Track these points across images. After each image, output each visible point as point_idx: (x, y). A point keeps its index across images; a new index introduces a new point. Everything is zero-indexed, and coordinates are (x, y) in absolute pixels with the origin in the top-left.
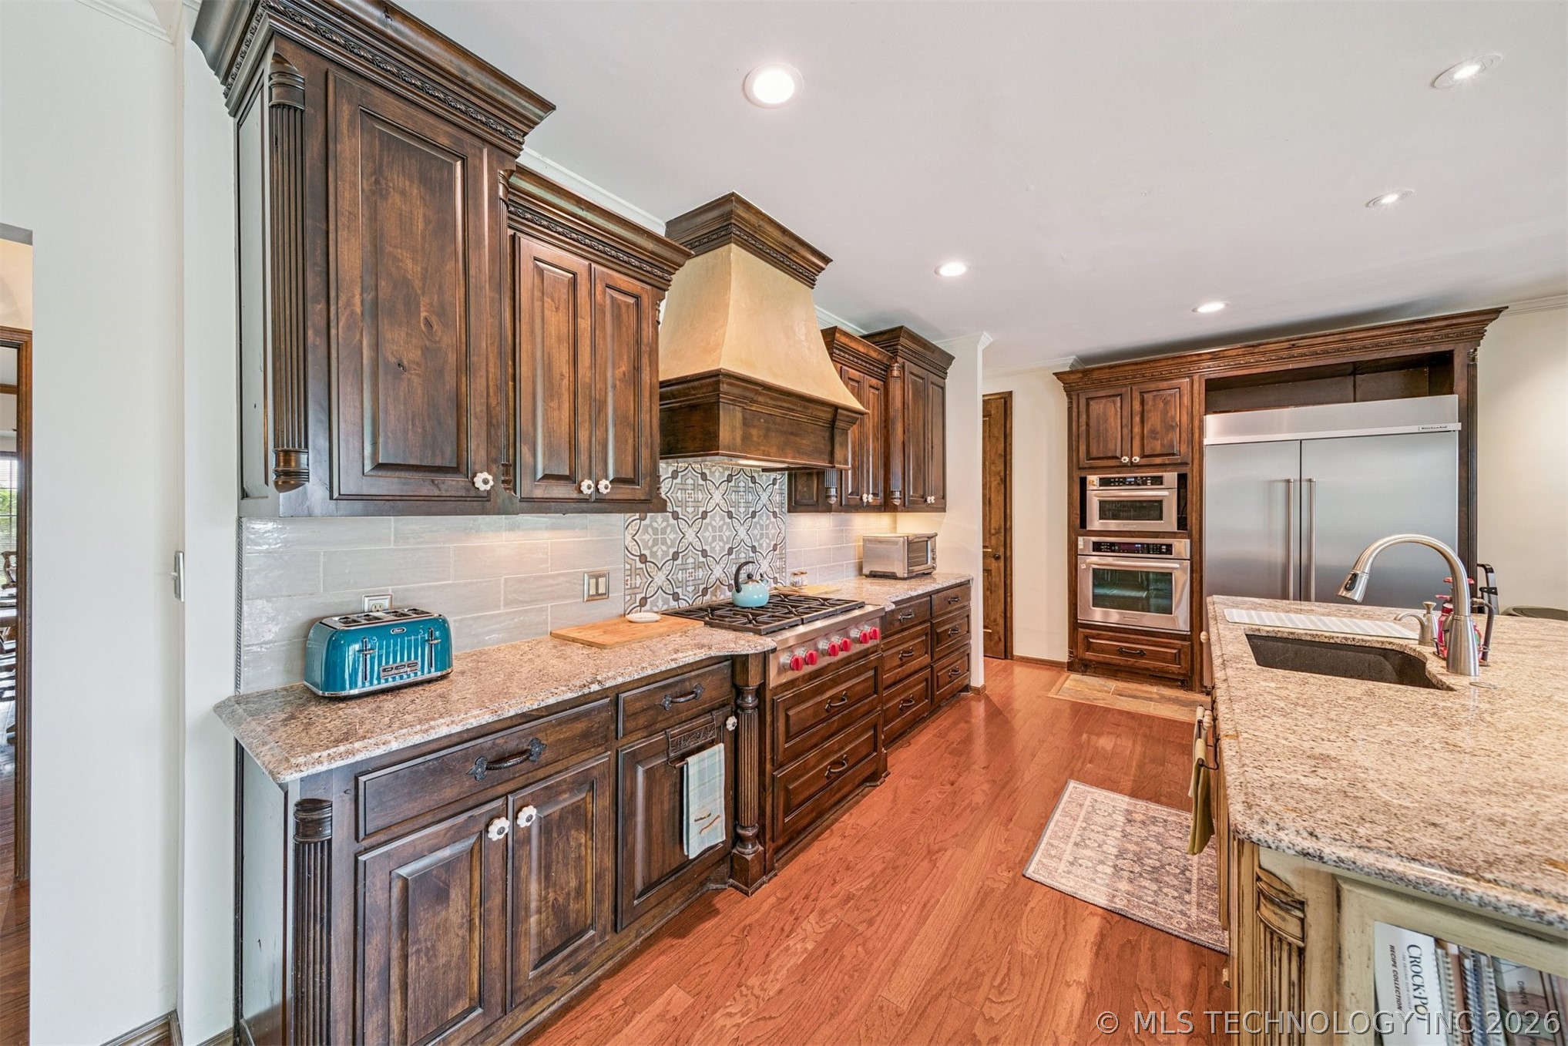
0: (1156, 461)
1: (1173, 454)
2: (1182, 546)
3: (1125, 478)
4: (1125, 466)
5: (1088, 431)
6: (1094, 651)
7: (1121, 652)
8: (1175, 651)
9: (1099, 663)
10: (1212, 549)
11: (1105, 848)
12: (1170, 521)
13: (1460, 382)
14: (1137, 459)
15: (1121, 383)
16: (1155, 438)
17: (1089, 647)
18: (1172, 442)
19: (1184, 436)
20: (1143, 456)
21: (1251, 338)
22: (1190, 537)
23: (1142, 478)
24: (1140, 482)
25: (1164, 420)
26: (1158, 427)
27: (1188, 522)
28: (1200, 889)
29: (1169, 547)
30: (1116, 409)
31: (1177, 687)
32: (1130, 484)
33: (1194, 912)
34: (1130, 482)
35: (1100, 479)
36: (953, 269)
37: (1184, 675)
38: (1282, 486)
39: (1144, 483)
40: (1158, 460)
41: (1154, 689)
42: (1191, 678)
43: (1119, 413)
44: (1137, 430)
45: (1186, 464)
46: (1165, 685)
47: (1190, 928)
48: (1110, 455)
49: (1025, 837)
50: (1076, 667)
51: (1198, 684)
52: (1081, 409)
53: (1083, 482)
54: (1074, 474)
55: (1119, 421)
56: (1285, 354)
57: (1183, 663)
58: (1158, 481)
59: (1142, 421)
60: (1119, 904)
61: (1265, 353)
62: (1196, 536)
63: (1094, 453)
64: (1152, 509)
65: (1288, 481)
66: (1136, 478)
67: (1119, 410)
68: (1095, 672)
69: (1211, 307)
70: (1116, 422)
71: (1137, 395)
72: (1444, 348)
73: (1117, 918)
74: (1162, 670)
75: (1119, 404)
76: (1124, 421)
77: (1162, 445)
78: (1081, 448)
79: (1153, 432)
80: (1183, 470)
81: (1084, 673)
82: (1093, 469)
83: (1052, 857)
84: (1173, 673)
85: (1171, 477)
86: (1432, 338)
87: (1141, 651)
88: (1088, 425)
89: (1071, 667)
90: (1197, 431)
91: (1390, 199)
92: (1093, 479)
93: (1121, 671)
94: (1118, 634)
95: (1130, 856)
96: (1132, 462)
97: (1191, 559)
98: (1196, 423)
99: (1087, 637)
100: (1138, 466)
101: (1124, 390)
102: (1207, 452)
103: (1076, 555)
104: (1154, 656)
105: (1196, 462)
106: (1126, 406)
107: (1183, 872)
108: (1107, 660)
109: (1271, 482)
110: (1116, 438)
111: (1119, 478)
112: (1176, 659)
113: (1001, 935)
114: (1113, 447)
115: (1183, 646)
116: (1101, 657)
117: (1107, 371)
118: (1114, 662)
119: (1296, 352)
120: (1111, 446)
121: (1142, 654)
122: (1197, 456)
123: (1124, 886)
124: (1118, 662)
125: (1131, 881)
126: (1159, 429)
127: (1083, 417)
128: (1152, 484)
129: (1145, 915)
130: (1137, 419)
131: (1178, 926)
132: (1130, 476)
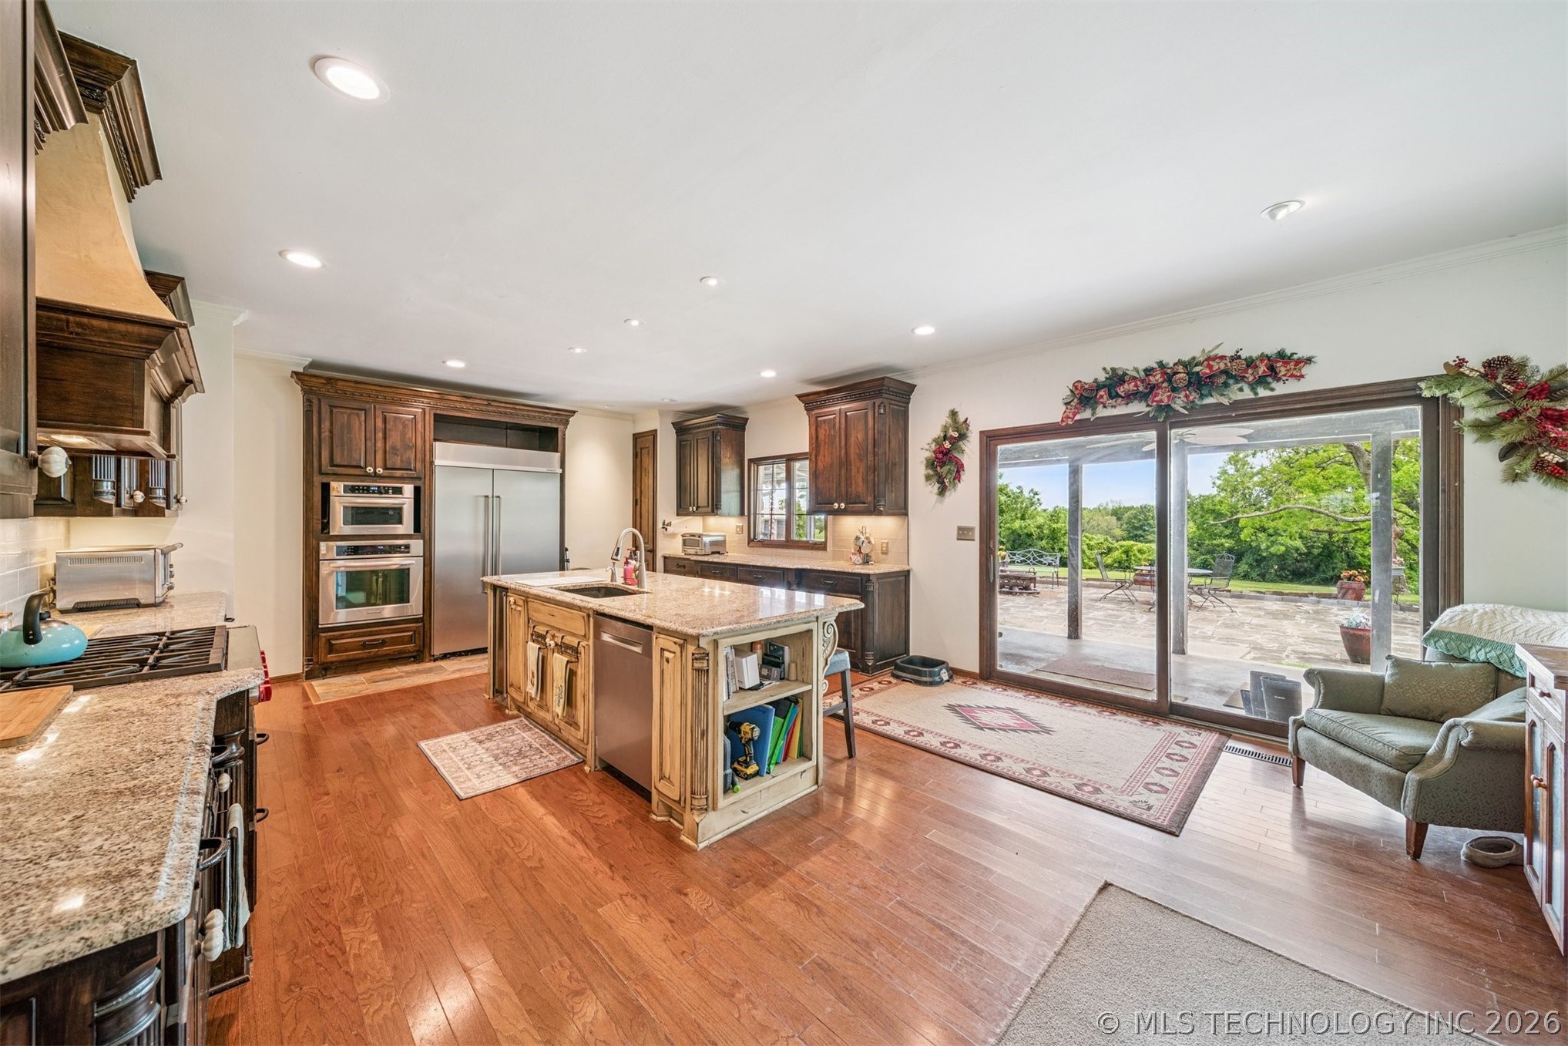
0: (397, 473)
1: (410, 470)
2: (417, 545)
3: (368, 487)
4: (368, 475)
5: (331, 438)
6: (337, 652)
7: (364, 646)
8: (411, 633)
9: (342, 662)
10: (440, 548)
11: (485, 760)
12: (407, 526)
13: (560, 448)
14: (380, 470)
15: (364, 399)
16: (396, 454)
17: (331, 649)
18: (409, 458)
19: (419, 455)
20: (385, 468)
21: (467, 390)
22: (423, 538)
23: (384, 487)
24: (385, 491)
25: (403, 440)
26: (398, 445)
27: (422, 525)
28: (545, 748)
29: (407, 547)
30: (360, 423)
31: (411, 663)
32: (374, 492)
33: (552, 758)
34: (374, 491)
35: (345, 486)
36: (304, 259)
37: (417, 651)
38: (483, 499)
39: (387, 492)
40: (398, 473)
41: (395, 670)
42: (422, 652)
43: (363, 427)
44: (380, 444)
45: (420, 478)
46: (400, 665)
47: (558, 765)
48: (354, 464)
49: (435, 786)
50: (316, 673)
51: (428, 655)
52: (323, 415)
53: (326, 488)
54: (315, 479)
55: (363, 434)
56: (484, 408)
57: (417, 642)
58: (398, 491)
59: (385, 438)
60: (524, 776)
61: (473, 404)
62: (427, 537)
63: (338, 460)
64: (393, 515)
65: (487, 497)
66: (379, 487)
67: (363, 423)
68: (335, 673)
69: (455, 364)
70: (360, 434)
71: (379, 413)
72: (555, 426)
73: (528, 782)
74: (400, 652)
75: (363, 418)
76: (368, 434)
77: (402, 461)
78: (323, 453)
79: (394, 448)
80: (419, 483)
81: (324, 677)
82: (338, 476)
83: (464, 782)
84: (410, 652)
85: (408, 489)
86: (551, 419)
87: (383, 640)
88: (331, 432)
89: (310, 675)
90: (428, 453)
91: (578, 350)
92: (337, 487)
93: (361, 664)
94: (361, 630)
95: (501, 756)
96: (375, 472)
97: (424, 556)
98: (428, 446)
99: (329, 640)
100: (381, 477)
101: (368, 406)
102: (437, 471)
103: (318, 560)
104: (394, 642)
105: (427, 478)
106: (371, 422)
107: (531, 747)
108: (351, 657)
109: (477, 497)
110: (360, 449)
111: (363, 486)
112: (411, 640)
113: (487, 829)
114: (357, 457)
115: (417, 627)
116: (344, 655)
117: (352, 385)
118: (357, 656)
119: (490, 408)
120: (356, 455)
121: (384, 643)
122: (428, 473)
123: (515, 768)
124: (361, 656)
125: (516, 765)
126: (398, 447)
127: (326, 425)
128: (393, 493)
129: (537, 772)
130: (380, 435)
131: (553, 766)
132: (374, 485)
